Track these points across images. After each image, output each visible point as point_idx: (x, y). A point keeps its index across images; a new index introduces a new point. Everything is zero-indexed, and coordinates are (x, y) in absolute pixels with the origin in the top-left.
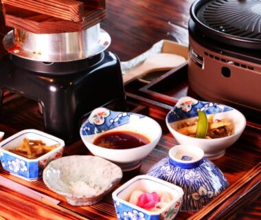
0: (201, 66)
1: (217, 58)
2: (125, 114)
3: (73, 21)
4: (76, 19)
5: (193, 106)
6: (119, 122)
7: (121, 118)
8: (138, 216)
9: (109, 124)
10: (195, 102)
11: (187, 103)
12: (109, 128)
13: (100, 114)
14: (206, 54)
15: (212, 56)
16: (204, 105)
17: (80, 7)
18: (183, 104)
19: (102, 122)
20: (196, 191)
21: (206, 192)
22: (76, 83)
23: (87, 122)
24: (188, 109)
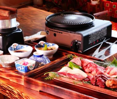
0: (48, 34)
1: (52, 31)
2: (23, 45)
3: (7, 16)
4: (8, 16)
5: (44, 44)
6: (21, 48)
7: (22, 47)
8: (22, 67)
9: (18, 48)
10: (45, 43)
11: (42, 43)
12: (18, 49)
13: (15, 45)
14: (49, 30)
15: (51, 30)
16: (47, 44)
17: (9, 12)
18: (41, 43)
19: (16, 47)
20: (40, 63)
21: (43, 64)
22: (8, 36)
23: (11, 47)
24: (42, 45)
